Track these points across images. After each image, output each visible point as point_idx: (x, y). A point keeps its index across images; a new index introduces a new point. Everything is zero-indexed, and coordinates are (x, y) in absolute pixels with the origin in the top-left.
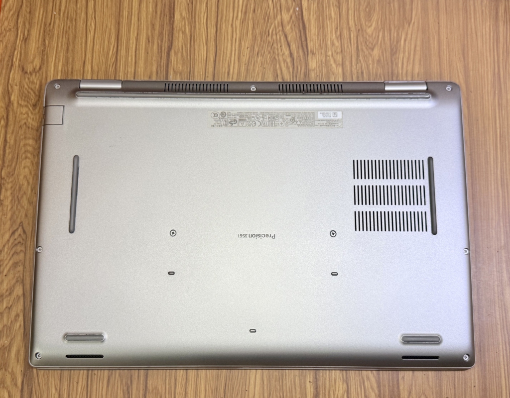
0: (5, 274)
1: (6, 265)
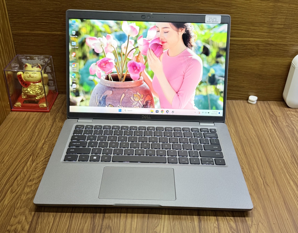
0: (37, 171)
1: (39, 168)
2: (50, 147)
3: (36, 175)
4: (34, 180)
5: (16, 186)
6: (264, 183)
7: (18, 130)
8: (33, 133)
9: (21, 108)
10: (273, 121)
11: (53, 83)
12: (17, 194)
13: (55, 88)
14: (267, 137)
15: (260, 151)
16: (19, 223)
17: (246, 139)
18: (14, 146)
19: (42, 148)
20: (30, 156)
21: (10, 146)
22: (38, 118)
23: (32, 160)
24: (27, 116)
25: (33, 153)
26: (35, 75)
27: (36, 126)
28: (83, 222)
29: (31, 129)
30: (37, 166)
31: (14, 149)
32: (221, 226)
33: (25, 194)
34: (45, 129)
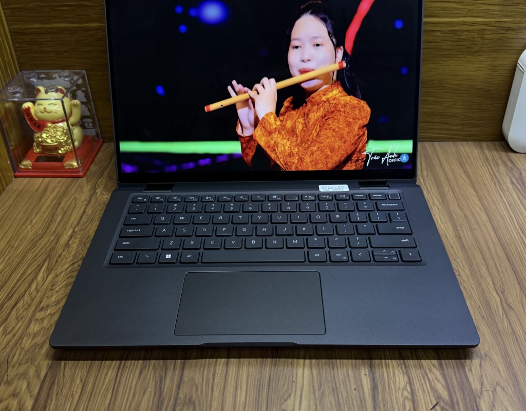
2: (83, 242)
3: (53, 299)
4: (48, 309)
5: (14, 322)
6: (501, 304)
7: (26, 212)
8: (52, 218)
9: (33, 170)
10: (514, 180)
11: (92, 122)
12: (14, 335)
13: (97, 132)
14: (504, 212)
15: (491, 239)
16: (14, 395)
17: (463, 216)
18: (15, 243)
19: (67, 245)
20: (45, 261)
21: (8, 242)
22: (63, 189)
23: (47, 268)
24: (43, 186)
25: (49, 256)
26: (55, 108)
27: (59, 204)
28: (138, 392)
29: (48, 211)
30: (55, 280)
31: (15, 250)
32: (418, 395)
33: (30, 335)
34: (75, 209)
